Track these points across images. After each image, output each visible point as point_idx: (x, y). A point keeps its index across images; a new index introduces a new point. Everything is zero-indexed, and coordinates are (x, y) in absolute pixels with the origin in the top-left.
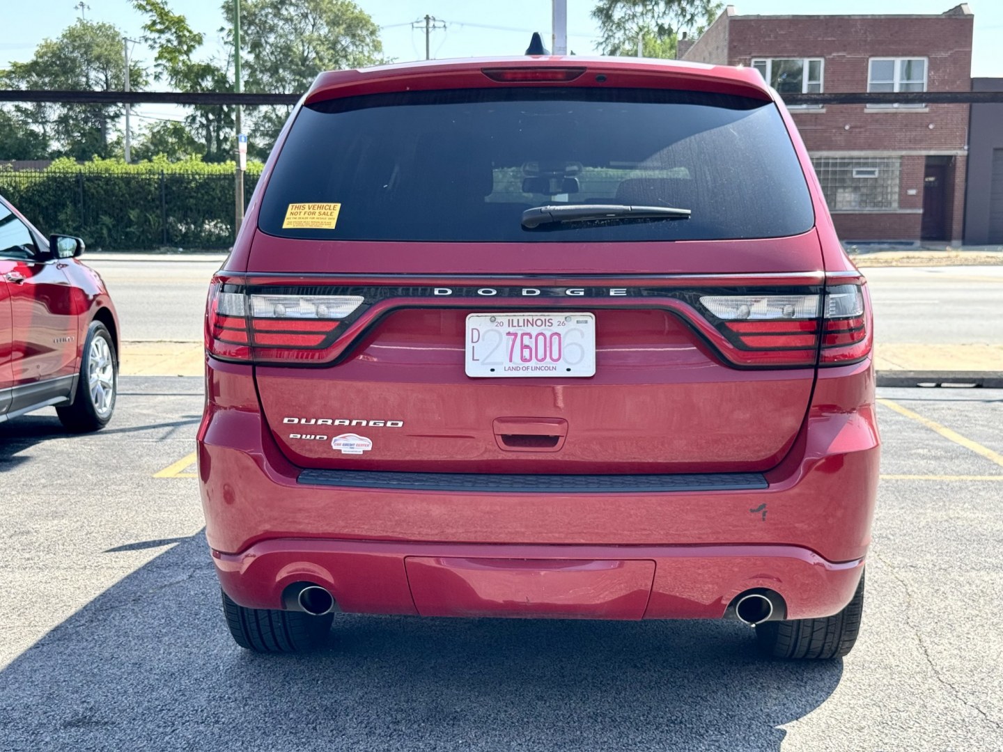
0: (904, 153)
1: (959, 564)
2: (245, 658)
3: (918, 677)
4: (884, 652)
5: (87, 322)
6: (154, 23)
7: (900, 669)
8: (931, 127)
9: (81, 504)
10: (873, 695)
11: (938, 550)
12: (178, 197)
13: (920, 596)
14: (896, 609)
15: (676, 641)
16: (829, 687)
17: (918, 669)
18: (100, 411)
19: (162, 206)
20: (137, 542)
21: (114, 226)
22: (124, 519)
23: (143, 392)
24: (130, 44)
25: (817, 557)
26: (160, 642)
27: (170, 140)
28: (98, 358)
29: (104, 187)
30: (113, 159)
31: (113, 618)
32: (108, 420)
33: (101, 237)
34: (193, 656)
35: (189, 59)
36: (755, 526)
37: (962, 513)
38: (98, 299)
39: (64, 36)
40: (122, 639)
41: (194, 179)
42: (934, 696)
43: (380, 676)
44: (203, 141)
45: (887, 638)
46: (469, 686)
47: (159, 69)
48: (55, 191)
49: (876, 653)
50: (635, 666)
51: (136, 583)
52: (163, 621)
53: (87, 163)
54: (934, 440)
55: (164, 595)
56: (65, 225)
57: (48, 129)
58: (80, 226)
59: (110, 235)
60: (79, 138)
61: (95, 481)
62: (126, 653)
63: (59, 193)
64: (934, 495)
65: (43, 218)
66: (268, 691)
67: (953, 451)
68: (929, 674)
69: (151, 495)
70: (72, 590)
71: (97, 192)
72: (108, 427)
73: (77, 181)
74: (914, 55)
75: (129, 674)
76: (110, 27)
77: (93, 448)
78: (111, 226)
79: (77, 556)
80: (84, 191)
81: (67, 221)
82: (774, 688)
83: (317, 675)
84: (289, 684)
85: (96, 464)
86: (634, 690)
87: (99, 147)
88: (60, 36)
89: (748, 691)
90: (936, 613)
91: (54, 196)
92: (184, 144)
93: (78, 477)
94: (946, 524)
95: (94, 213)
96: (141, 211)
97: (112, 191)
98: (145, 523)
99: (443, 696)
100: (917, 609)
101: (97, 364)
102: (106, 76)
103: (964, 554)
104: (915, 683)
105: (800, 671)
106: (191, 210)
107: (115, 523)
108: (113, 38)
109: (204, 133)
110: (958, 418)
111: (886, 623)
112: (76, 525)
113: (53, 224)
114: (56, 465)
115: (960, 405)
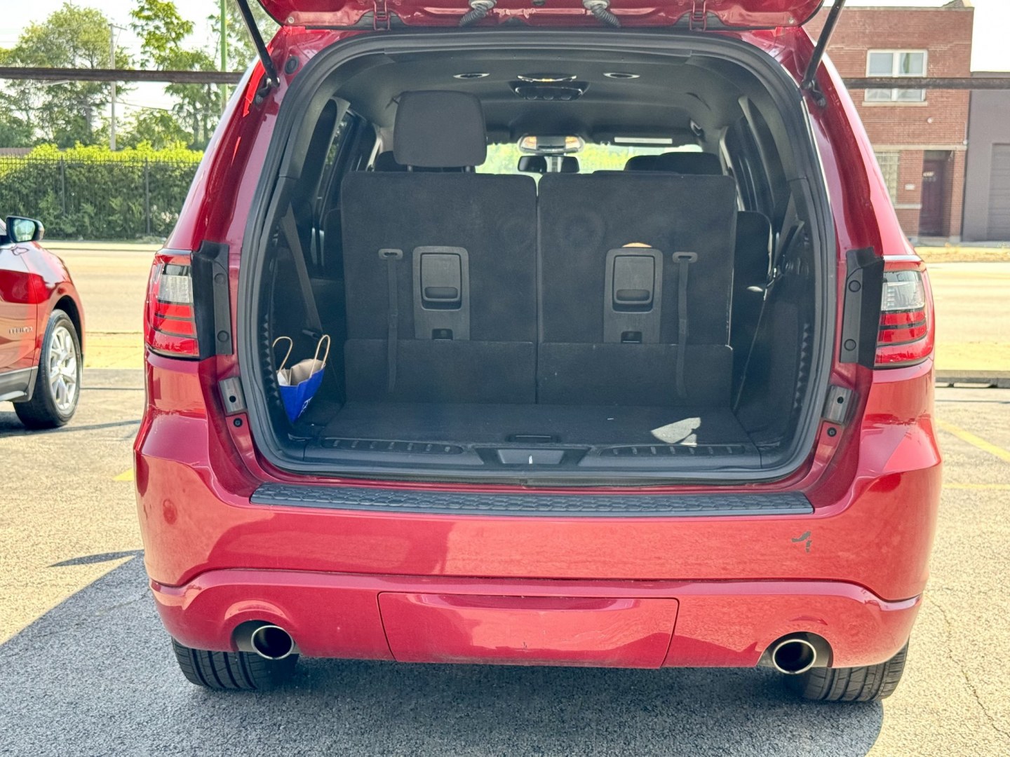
0: (902, 147)
1: (999, 586)
2: (197, 697)
3: (969, 724)
4: (928, 693)
5: (47, 311)
6: (142, 9)
7: (948, 714)
8: (930, 121)
9: (31, 510)
10: (921, 747)
11: (974, 569)
12: (163, 185)
13: (960, 624)
14: (936, 639)
15: (691, 677)
16: (870, 737)
17: (969, 715)
18: (61, 407)
19: (145, 194)
20: (88, 554)
21: (96, 214)
22: (76, 528)
23: (112, 387)
24: (115, 31)
25: (868, 593)
26: (102, 676)
27: (156, 129)
28: (59, 351)
29: (86, 174)
30: (95, 146)
31: (51, 646)
32: (71, 417)
33: (82, 226)
34: (137, 694)
35: (176, 46)
36: (787, 554)
37: (995, 527)
38: (60, 286)
39: (49, 22)
40: (59, 672)
41: (179, 167)
42: (990, 748)
43: (351, 720)
44: (190, 130)
45: (929, 676)
46: (455, 733)
47: (145, 57)
48: (36, 178)
49: (919, 693)
50: (646, 709)
51: (81, 604)
52: (108, 650)
53: (69, 150)
54: (954, 445)
55: (112, 618)
56: (45, 213)
57: (32, 117)
58: (62, 214)
59: (92, 224)
60: (64, 126)
61: (49, 484)
62: (62, 690)
63: (40, 180)
64: (962, 506)
65: (24, 206)
66: (222, 739)
67: (976, 457)
68: (982, 720)
69: (108, 500)
70: (9, 611)
71: (79, 179)
72: (70, 424)
73: (59, 168)
74: (913, 48)
75: (62, 716)
76: (97, 14)
77: (51, 447)
78: (93, 215)
79: (19, 570)
80: (66, 178)
81: (48, 209)
82: (807, 738)
83: (280, 718)
84: (247, 729)
85: (53, 465)
86: (644, 739)
87: (85, 134)
88: (46, 22)
89: (777, 741)
90: (981, 645)
91: (35, 183)
92: (171, 133)
93: (31, 479)
94: (980, 540)
95: (76, 201)
96: (124, 200)
97: (94, 179)
98: (99, 532)
99: (424, 746)
100: (959, 640)
101: (59, 356)
102: (92, 62)
103: (1003, 574)
104: (967, 731)
105: (835, 716)
106: (176, 199)
107: (65, 533)
108: (100, 24)
109: (191, 122)
110: (976, 420)
111: (926, 657)
112: (22, 535)
113: (33, 212)
114: (8, 466)
115: (976, 407)
